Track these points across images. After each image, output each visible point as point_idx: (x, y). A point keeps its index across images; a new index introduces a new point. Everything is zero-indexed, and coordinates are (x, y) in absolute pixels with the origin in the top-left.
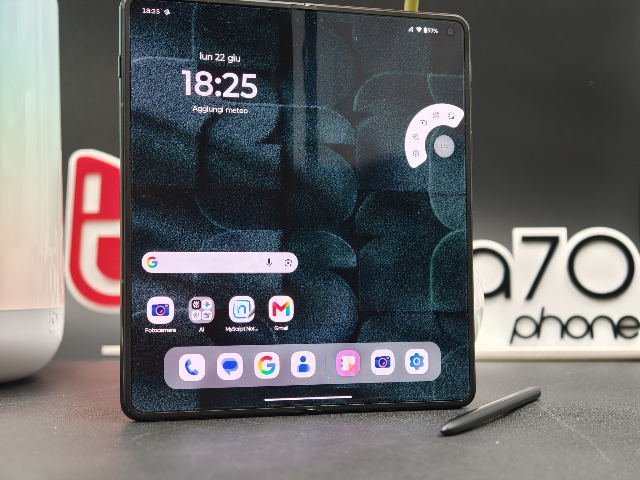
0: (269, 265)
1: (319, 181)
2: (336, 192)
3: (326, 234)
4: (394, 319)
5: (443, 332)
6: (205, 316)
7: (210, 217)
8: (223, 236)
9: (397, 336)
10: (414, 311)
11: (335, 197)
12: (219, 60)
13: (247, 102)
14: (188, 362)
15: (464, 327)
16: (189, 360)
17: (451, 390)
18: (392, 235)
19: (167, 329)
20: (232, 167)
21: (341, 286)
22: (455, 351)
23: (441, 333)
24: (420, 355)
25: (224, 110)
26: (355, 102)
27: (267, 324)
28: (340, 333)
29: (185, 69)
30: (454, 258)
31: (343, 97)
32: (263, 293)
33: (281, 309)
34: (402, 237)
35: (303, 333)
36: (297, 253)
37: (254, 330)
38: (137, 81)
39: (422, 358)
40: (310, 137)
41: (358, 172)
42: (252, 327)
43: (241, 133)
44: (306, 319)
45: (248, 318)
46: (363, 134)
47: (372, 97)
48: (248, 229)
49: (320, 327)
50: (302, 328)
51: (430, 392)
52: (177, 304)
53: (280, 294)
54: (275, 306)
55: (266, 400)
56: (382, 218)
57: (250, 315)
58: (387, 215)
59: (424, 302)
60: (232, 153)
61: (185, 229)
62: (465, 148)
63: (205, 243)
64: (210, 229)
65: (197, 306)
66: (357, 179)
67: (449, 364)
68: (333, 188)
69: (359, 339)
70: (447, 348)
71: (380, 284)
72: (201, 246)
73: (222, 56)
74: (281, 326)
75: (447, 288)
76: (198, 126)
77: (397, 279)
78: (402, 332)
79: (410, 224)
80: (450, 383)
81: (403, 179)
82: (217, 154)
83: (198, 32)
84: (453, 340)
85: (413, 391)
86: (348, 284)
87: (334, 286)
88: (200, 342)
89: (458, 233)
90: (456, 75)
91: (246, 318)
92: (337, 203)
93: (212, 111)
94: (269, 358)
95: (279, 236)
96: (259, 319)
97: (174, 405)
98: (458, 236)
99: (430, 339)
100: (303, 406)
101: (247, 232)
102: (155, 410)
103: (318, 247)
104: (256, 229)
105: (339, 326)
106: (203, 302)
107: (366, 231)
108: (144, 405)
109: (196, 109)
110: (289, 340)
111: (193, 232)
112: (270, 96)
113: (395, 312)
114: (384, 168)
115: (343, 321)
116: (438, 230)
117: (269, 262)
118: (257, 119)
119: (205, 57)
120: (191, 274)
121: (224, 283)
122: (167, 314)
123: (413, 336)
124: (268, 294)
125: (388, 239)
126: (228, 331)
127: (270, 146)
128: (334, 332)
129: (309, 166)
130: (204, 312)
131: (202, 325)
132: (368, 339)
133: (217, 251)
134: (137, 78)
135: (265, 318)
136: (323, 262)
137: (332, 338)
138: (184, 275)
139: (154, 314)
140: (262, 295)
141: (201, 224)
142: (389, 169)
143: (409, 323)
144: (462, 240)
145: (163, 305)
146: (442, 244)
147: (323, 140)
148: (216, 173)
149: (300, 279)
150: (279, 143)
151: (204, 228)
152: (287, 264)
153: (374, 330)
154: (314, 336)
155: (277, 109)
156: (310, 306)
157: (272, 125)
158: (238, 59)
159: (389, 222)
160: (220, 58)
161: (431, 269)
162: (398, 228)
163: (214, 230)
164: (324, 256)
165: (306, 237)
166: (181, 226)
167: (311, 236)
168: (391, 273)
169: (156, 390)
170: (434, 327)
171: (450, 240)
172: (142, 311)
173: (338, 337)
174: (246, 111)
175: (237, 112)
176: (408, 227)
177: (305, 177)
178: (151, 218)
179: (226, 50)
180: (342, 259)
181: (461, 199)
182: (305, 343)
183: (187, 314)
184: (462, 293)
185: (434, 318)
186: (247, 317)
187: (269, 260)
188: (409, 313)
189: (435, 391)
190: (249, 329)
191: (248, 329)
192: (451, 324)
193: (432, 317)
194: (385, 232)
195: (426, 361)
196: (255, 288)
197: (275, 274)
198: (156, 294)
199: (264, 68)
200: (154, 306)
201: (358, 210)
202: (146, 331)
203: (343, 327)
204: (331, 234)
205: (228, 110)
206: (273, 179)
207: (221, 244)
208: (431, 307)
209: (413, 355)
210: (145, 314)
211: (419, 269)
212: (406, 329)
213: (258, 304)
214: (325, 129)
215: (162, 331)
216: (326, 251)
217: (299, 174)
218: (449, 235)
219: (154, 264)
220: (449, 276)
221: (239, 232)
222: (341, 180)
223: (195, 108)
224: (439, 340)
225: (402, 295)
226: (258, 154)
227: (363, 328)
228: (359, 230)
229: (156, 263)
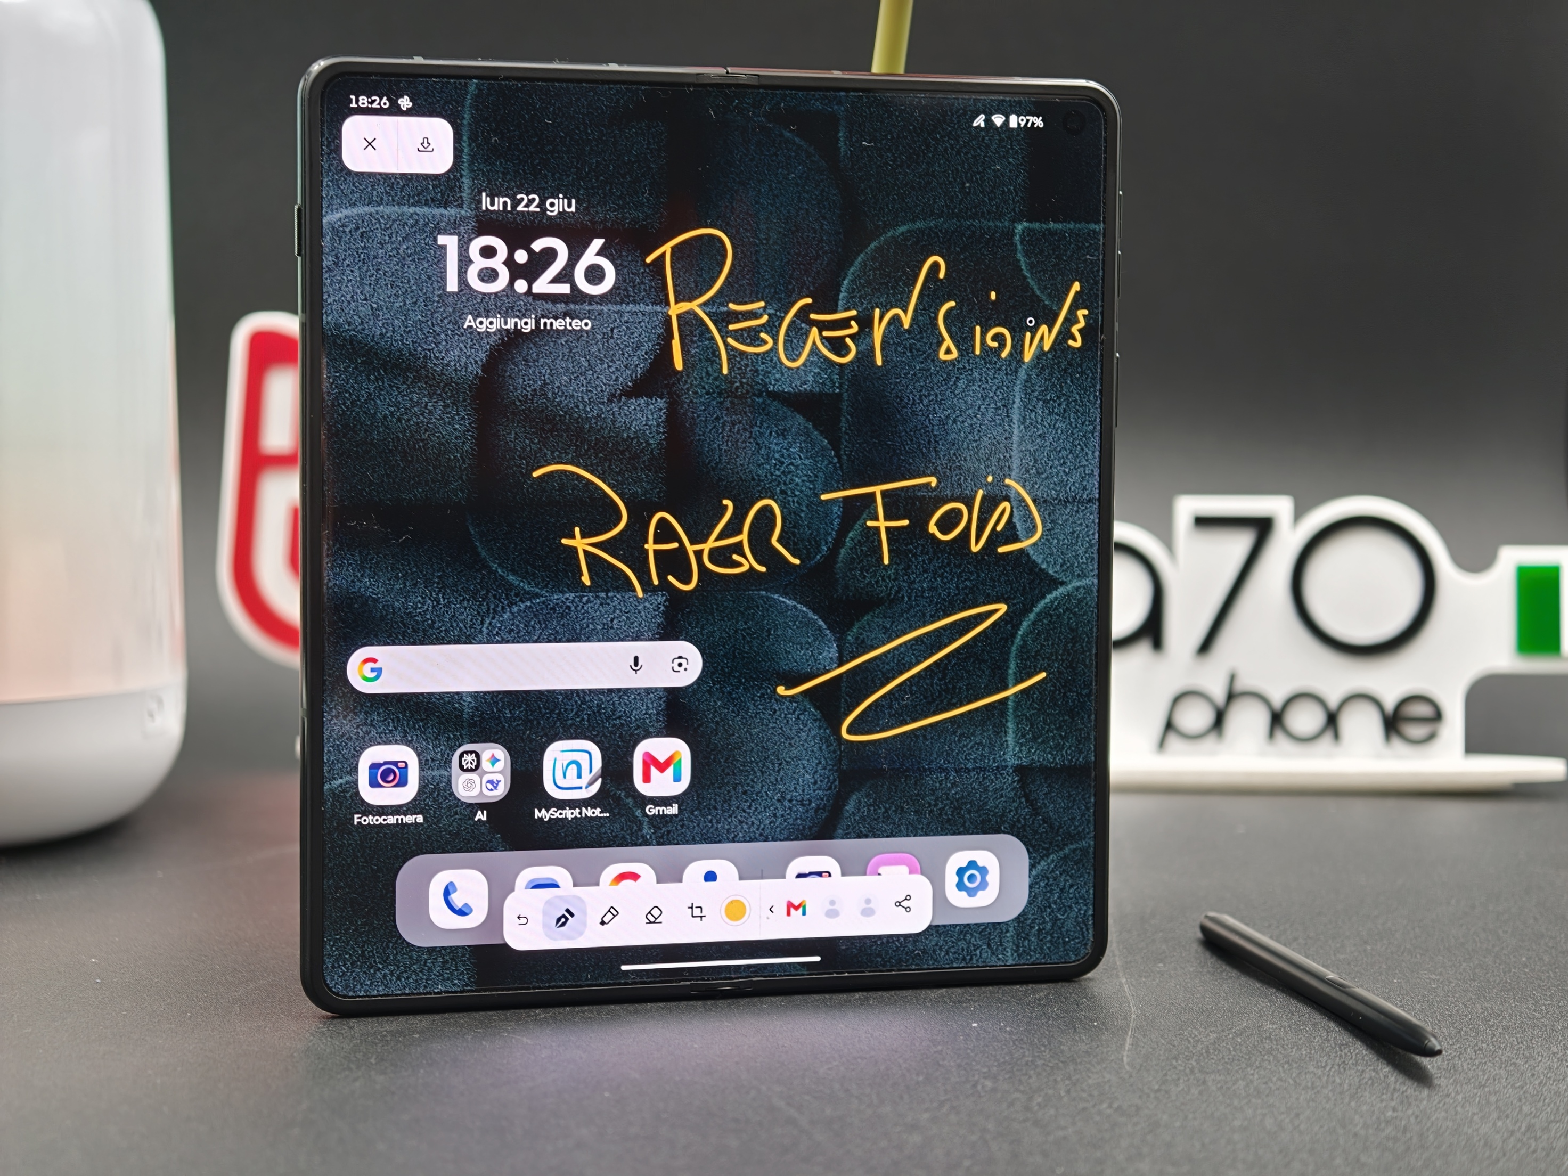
0: (636, 671)
1: (753, 479)
2: (793, 502)
3: (768, 598)
4: (923, 785)
5: (1036, 811)
6: (490, 786)
7: (503, 567)
8: (531, 607)
9: (929, 824)
10: (970, 766)
11: (790, 513)
12: (526, 209)
13: (590, 304)
14: (450, 889)
15: (1084, 799)
16: (452, 883)
17: (1051, 941)
18: (923, 597)
19: (403, 817)
20: (553, 452)
21: (801, 714)
22: (1061, 854)
23: (1031, 816)
24: (980, 864)
25: (537, 323)
26: (841, 295)
27: (630, 801)
28: (797, 819)
29: (446, 232)
30: (1065, 646)
31: (814, 284)
32: (622, 733)
33: (662, 767)
34: (944, 600)
35: (712, 820)
36: (700, 642)
37: (599, 815)
38: (336, 264)
39: (984, 871)
40: (735, 377)
41: (846, 454)
42: (596, 809)
43: (575, 375)
44: (720, 788)
45: (587, 787)
46: (858, 367)
47: (882, 281)
48: (590, 592)
49: (750, 807)
50: (709, 809)
51: (1001, 945)
52: (427, 760)
53: (659, 734)
54: (648, 761)
55: (624, 968)
56: (900, 559)
57: (591, 783)
58: (911, 551)
59: (992, 746)
60: (554, 419)
61: (444, 594)
62: (1101, 391)
63: (490, 624)
64: (503, 592)
65: (472, 763)
66: (842, 472)
67: (1047, 884)
68: (786, 493)
69: (840, 831)
70: (1043, 848)
71: (891, 707)
72: (481, 632)
73: (534, 200)
74: (661, 806)
75: (1048, 715)
76: (476, 362)
77: (932, 695)
78: (940, 814)
79: (964, 571)
80: (1049, 926)
81: (950, 470)
82: (519, 422)
83: (478, 146)
84: (1058, 830)
85: (962, 944)
86: (816, 708)
87: (786, 714)
88: (477, 844)
89: (1078, 588)
90: (1083, 225)
91: (581, 788)
92: (794, 527)
93: (508, 327)
94: (633, 876)
95: (660, 604)
96: (612, 791)
97: (417, 981)
98: (1076, 596)
99: (1005, 828)
100: (708, 980)
101: (586, 598)
102: (375, 993)
103: (749, 628)
104: (607, 591)
105: (794, 802)
106: (485, 756)
107: (861, 588)
108: (351, 981)
109: (473, 324)
110: (678, 835)
111: (464, 600)
112: (643, 287)
113: (925, 770)
114: (907, 444)
115: (803, 791)
116: (1029, 584)
117: (636, 664)
118: (611, 341)
119: (492, 204)
120: (457, 693)
121: (532, 712)
122: (403, 783)
123: (965, 822)
124: (632, 735)
125: (911, 606)
126: (541, 819)
127: (642, 401)
128: (782, 816)
129: (733, 445)
130: (486, 778)
131: (482, 806)
132: (861, 831)
133: (518, 642)
134: (337, 258)
135: (624, 789)
136: (760, 662)
137: (779, 829)
138: (442, 695)
139: (374, 784)
140: (619, 737)
141: (481, 582)
142: (919, 446)
143: (955, 794)
144: (1087, 604)
145: (395, 763)
146: (1039, 614)
147: (765, 385)
148: (517, 466)
149: (706, 700)
150: (663, 394)
151: (488, 592)
152: (677, 668)
153: (875, 810)
154: (736, 826)
155: (659, 318)
156: (727, 759)
157: (646, 353)
158: (570, 206)
159: (916, 566)
160: (527, 206)
161: (1011, 671)
162: (936, 579)
163: (512, 595)
164: (762, 646)
165: (723, 605)
166: (437, 587)
167: (734, 602)
168: (919, 682)
169: (377, 948)
170: (1014, 801)
171: (1059, 604)
172: (348, 778)
173: (792, 828)
174: (586, 325)
175: (565, 326)
176: (959, 576)
177: (723, 470)
178: (368, 571)
179: (543, 185)
180: (804, 654)
181: (1086, 511)
182: (716, 842)
183: (449, 782)
184: (1083, 724)
185: (1014, 782)
186: (584, 788)
187: (636, 659)
188: (956, 772)
189: (1013, 943)
190: (589, 812)
191: (586, 814)
192: (1053, 794)
193: (1010, 780)
194: (907, 590)
195: (993, 878)
196: (602, 721)
197: (648, 691)
198: (379, 740)
199: (629, 223)
200: (374, 767)
201: (845, 542)
202: (356, 821)
203: (803, 805)
204: (781, 599)
205: (545, 324)
206: (647, 476)
207: (526, 626)
208: (1007, 757)
209: (964, 865)
210: (356, 783)
211: (983, 672)
212: (950, 807)
213: (610, 758)
214: (771, 360)
215: (392, 820)
216: (768, 636)
217: (709, 463)
218: (1055, 594)
219: (374, 674)
220: (1052, 686)
221: (567, 599)
222: (806, 476)
223: (469, 321)
224: (1025, 830)
225: (942, 732)
226: (614, 421)
227: (850, 807)
228: (846, 587)
229: (379, 671)
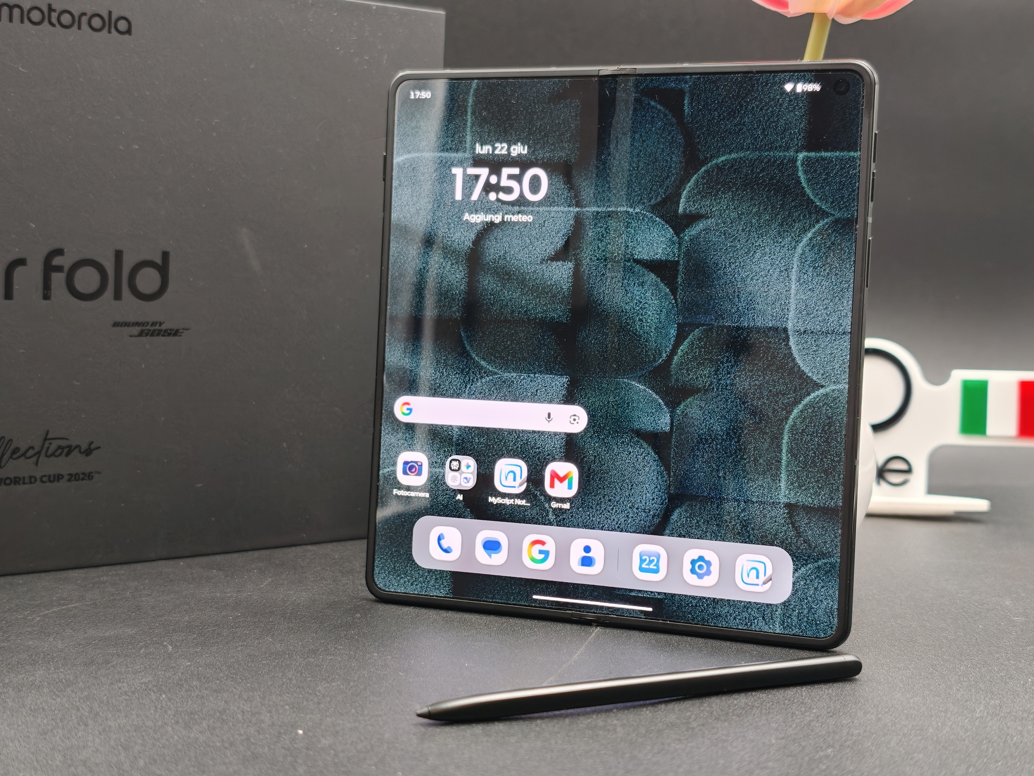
0: (549, 421)
1: (623, 311)
2: (647, 326)
3: (628, 384)
4: (722, 508)
5: (799, 535)
6: (465, 480)
7: (478, 356)
8: (492, 380)
9: (725, 534)
10: (754, 499)
11: (644, 333)
12: (500, 152)
13: (533, 206)
14: (441, 537)
15: (833, 530)
16: (442, 534)
17: (807, 622)
18: (727, 389)
19: (417, 493)
20: (508, 292)
21: (646, 456)
22: (816, 565)
23: (796, 536)
25: (503, 217)
26: (682, 201)
27: (542, 498)
28: (641, 520)
29: (456, 166)
30: (823, 428)
31: (665, 193)
32: (539, 457)
33: (562, 480)
34: (741, 392)
35: (589, 514)
36: (587, 407)
37: (524, 504)
38: (400, 185)
40: (615, 250)
41: (680, 298)
42: (523, 500)
43: (523, 248)
44: (595, 496)
45: (518, 487)
46: (690, 244)
47: (708, 191)
48: (525, 373)
49: (612, 509)
50: (588, 508)
51: (772, 619)
52: (433, 462)
53: (560, 460)
54: (554, 475)
55: (535, 597)
56: (712, 365)
57: (521, 485)
58: (719, 360)
59: (770, 488)
60: (510, 273)
61: (446, 369)
62: (855, 261)
63: (470, 388)
64: (477, 370)
65: (456, 467)
66: (677, 309)
67: (805, 583)
68: (642, 321)
69: (668, 531)
70: (804, 559)
71: (703, 457)
72: (465, 392)
73: (504, 147)
74: (560, 503)
75: (810, 472)
76: (469, 240)
77: (730, 452)
78: (733, 529)
79: (754, 374)
80: (806, 612)
81: (748, 310)
82: (491, 274)
83: (476, 118)
84: (814, 548)
85: (745, 614)
86: (656, 453)
87: (637, 455)
88: (457, 513)
89: (833, 391)
90: (845, 153)
91: (515, 487)
92: (646, 341)
93: (487, 220)
94: (542, 543)
95: (564, 383)
96: (532, 491)
97: (421, 587)
98: (832, 395)
99: (777, 543)
100: (583, 612)
101: (523, 377)
102: (399, 591)
103: (616, 401)
104: (535, 373)
105: (640, 510)
106: (464, 463)
107: (687, 381)
108: (388, 582)
109: (468, 218)
110: (569, 522)
111: (456, 373)
112: (563, 196)
113: (724, 499)
114: (720, 293)
115: (646, 503)
116: (799, 385)
117: (549, 417)
118: (544, 228)
119: (482, 150)
120: (451, 426)
121: (490, 440)
122: (419, 473)
123: (750, 535)
124: (545, 459)
125: (719, 395)
126: (492, 503)
127: (559, 263)
128: (632, 517)
129: (611, 290)
130: (464, 475)
131: (461, 492)
132: (681, 533)
133: (484, 399)
134: (400, 182)
135: (539, 490)
136: (622, 422)
137: (630, 525)
138: (442, 427)
139: (405, 473)
140: (538, 459)
141: (466, 364)
142: (728, 294)
143: (744, 516)
144: (839, 401)
145: (416, 462)
146: (806, 405)
147: (632, 255)
148: (489, 299)
149: (589, 442)
150: (571, 259)
151: (470, 369)
152: (572, 422)
153: (690, 521)
154: (604, 520)
155: (572, 215)
156: (600, 479)
157: (563, 236)
158: (524, 149)
159: (723, 370)
160: (501, 150)
161: (784, 441)
162: (735, 379)
163: (482, 372)
164: (624, 413)
165: (601, 386)
166: (443, 365)
167: (608, 385)
168: (722, 443)
169: (402, 565)
170: (784, 526)
171: (819, 400)
172: (392, 468)
173: (638, 526)
174: (530, 218)
175: (518, 219)
176: (751, 377)
177: (605, 305)
178: (408, 354)
179: (510, 139)
180: (649, 419)
181: (841, 340)
182: (591, 529)
183: (444, 476)
184: (834, 480)
185: (784, 513)
186: (517, 487)
187: (549, 415)
188: (745, 502)
189: (780, 619)
190: (519, 502)
191: (517, 503)
192: (812, 525)
193: (782, 512)
194: (716, 385)
196: (529, 449)
197: (555, 434)
198: (409, 449)
199: (557, 159)
200: (406, 463)
201: (677, 352)
202: (395, 492)
203: (645, 512)
204: (636, 384)
205: (507, 218)
206: (560, 307)
207: (489, 391)
208: (780, 497)
210: (394, 472)
211: (765, 440)
212: (740, 525)
213: (532, 471)
214: (637, 240)
215: (411, 494)
216: (628, 407)
217: (597, 301)
218: (817, 393)
219: (409, 411)
220: (813, 453)
221: (512, 376)
222: (655, 310)
223: (466, 216)
224: (791, 546)
225: (736, 476)
226: (543, 275)
227: (675, 516)
228: (677, 380)
229: (411, 410)
